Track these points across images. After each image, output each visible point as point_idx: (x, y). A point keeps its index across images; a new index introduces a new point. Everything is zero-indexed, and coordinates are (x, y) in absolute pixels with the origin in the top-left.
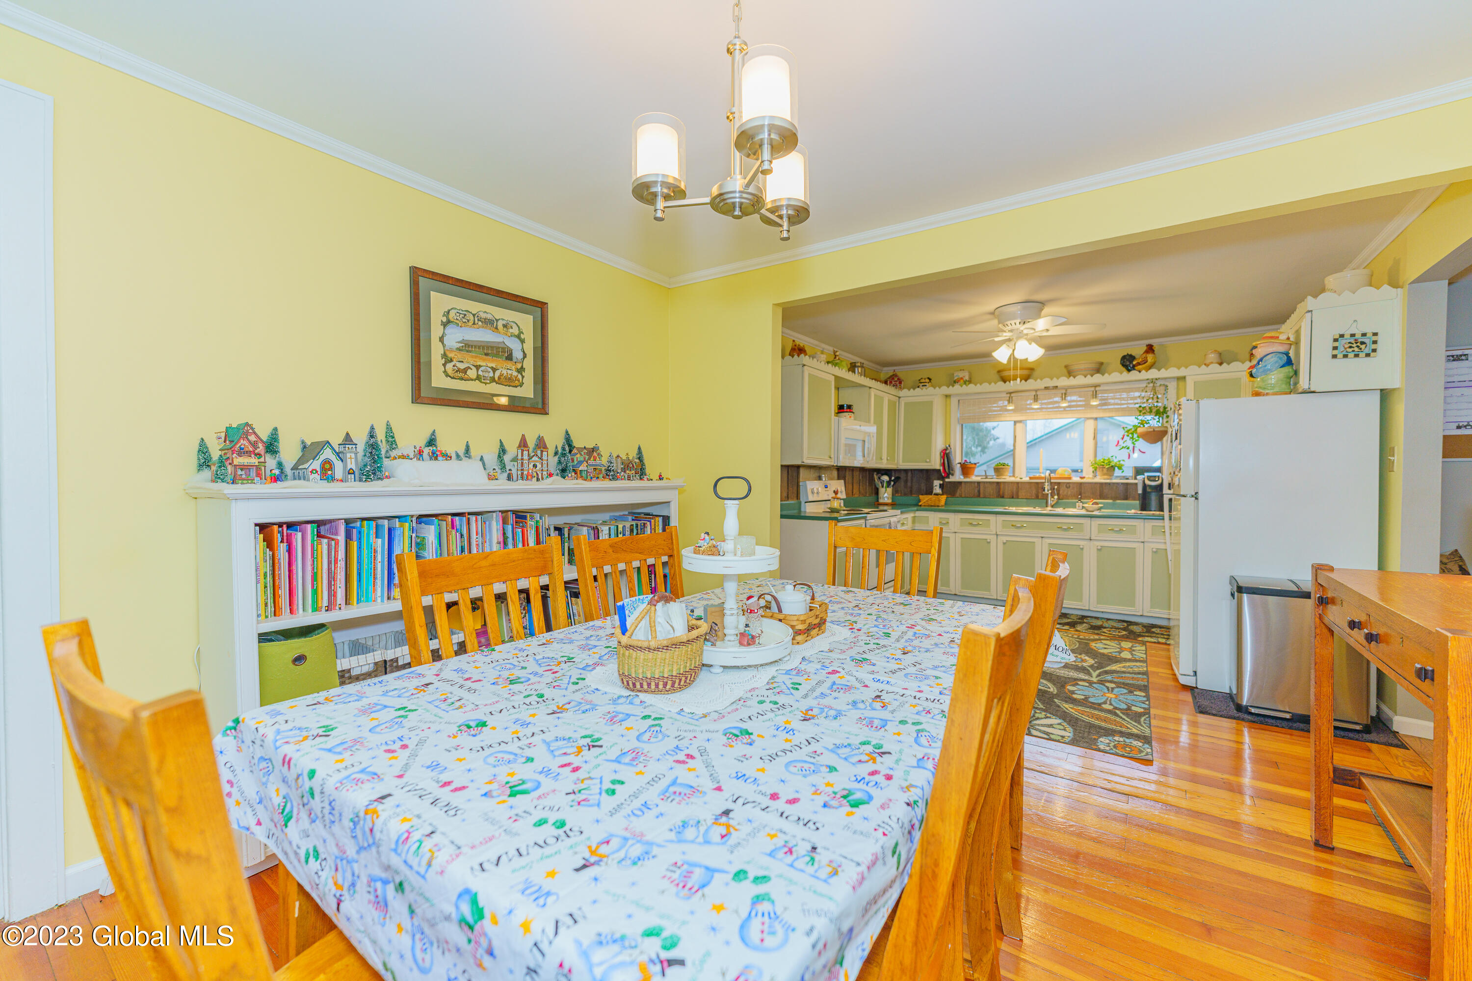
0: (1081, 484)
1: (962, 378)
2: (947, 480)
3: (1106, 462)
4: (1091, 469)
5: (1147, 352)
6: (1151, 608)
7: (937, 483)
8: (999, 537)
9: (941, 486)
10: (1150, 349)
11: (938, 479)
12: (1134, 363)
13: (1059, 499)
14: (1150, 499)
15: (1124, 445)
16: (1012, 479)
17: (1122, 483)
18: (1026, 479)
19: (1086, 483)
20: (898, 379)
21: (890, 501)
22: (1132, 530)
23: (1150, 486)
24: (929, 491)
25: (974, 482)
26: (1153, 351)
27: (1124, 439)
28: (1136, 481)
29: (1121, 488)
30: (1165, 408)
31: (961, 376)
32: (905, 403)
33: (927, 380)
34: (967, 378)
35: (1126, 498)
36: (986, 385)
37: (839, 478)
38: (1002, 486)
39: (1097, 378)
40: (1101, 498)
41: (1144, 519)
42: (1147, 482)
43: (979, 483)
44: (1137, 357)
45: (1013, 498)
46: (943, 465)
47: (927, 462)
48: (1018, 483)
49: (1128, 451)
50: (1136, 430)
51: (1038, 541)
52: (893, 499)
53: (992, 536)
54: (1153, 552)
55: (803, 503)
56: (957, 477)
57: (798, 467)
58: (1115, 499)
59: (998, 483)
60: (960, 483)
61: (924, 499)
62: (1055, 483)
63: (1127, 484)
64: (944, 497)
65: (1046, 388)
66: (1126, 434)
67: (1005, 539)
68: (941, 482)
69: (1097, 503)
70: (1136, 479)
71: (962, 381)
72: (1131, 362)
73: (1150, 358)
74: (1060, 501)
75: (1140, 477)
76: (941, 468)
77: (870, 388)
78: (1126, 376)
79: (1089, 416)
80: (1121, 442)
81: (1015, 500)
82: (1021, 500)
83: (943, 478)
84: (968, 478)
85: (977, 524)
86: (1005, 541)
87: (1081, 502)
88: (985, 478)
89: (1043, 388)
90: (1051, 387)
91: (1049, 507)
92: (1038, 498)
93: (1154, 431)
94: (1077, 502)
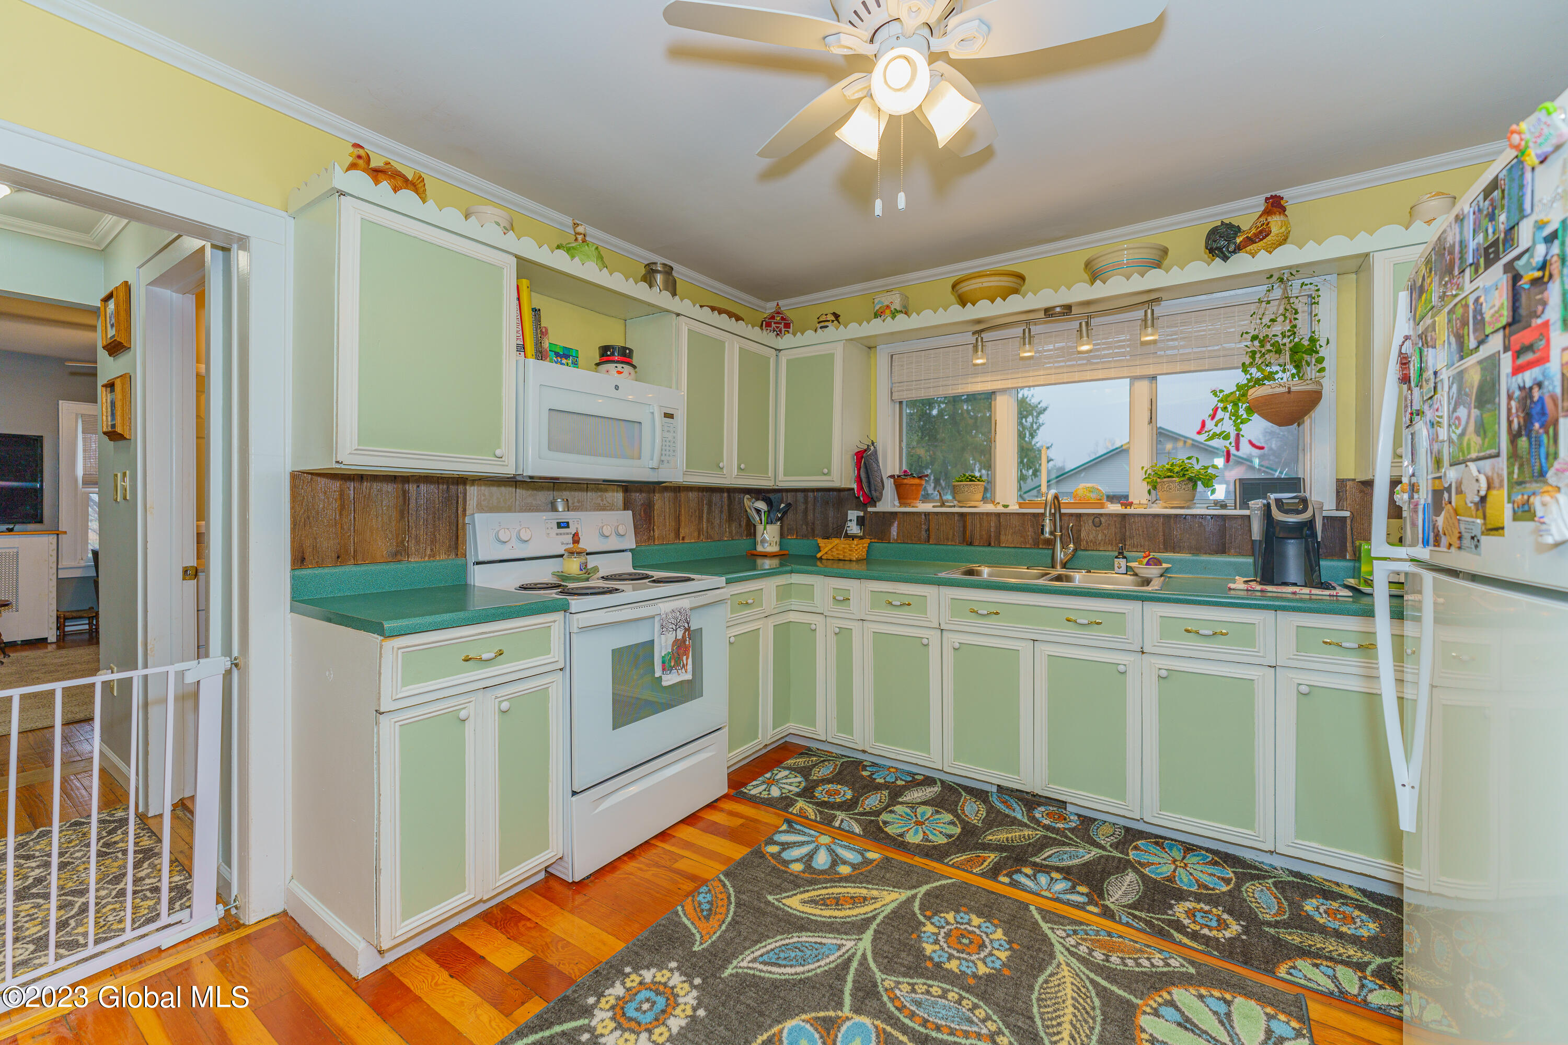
0: (1124, 516)
1: (888, 307)
2: (870, 509)
3: (1177, 469)
4: (1145, 487)
5: (1267, 212)
6: (1296, 837)
7: (853, 515)
8: (944, 633)
9: (861, 521)
10: (1275, 205)
11: (857, 508)
12: (1238, 240)
13: (1075, 550)
14: (1283, 556)
15: (1218, 430)
16: (989, 508)
17: (1213, 516)
18: (1014, 508)
19: (1134, 515)
20: (783, 319)
21: (775, 549)
22: (1247, 636)
23: (1284, 525)
24: (839, 531)
25: (919, 514)
26: (1284, 209)
27: (1217, 417)
28: (1246, 512)
29: (1210, 526)
30: (1313, 340)
31: (887, 303)
32: (788, 361)
33: (831, 318)
34: (897, 305)
35: (1222, 550)
36: (928, 313)
37: (626, 508)
38: (969, 520)
39: (1155, 279)
40: (1166, 550)
41: (1276, 609)
42: (1277, 515)
43: (927, 514)
44: (1243, 228)
45: (989, 545)
46: (859, 480)
47: (825, 474)
48: (998, 515)
49: (1227, 443)
50: (1244, 395)
51: (1025, 648)
52: (780, 545)
53: (932, 632)
54: (1300, 693)
55: (470, 564)
56: (888, 503)
57: (462, 481)
58: (1197, 550)
59: (962, 515)
60: (894, 515)
61: (828, 547)
62: (1071, 515)
63: (1224, 518)
64: (866, 542)
65: (1048, 312)
66: (1221, 405)
67: (957, 639)
68: (862, 514)
69: (1158, 562)
70: (1244, 505)
71: (888, 311)
72: (1230, 239)
73: (1275, 223)
74: (1080, 553)
75: (1257, 504)
76: (855, 486)
77: (678, 315)
78: (1218, 269)
79: (1138, 372)
80: (1210, 424)
81: (993, 549)
82: (1006, 550)
83: (862, 506)
84: (909, 505)
85: (899, 603)
86: (957, 645)
87: (1124, 557)
88: (943, 505)
89: (1042, 315)
90: (1058, 309)
91: (1058, 567)
92: (1038, 548)
93: (1289, 392)
94: (1116, 557)
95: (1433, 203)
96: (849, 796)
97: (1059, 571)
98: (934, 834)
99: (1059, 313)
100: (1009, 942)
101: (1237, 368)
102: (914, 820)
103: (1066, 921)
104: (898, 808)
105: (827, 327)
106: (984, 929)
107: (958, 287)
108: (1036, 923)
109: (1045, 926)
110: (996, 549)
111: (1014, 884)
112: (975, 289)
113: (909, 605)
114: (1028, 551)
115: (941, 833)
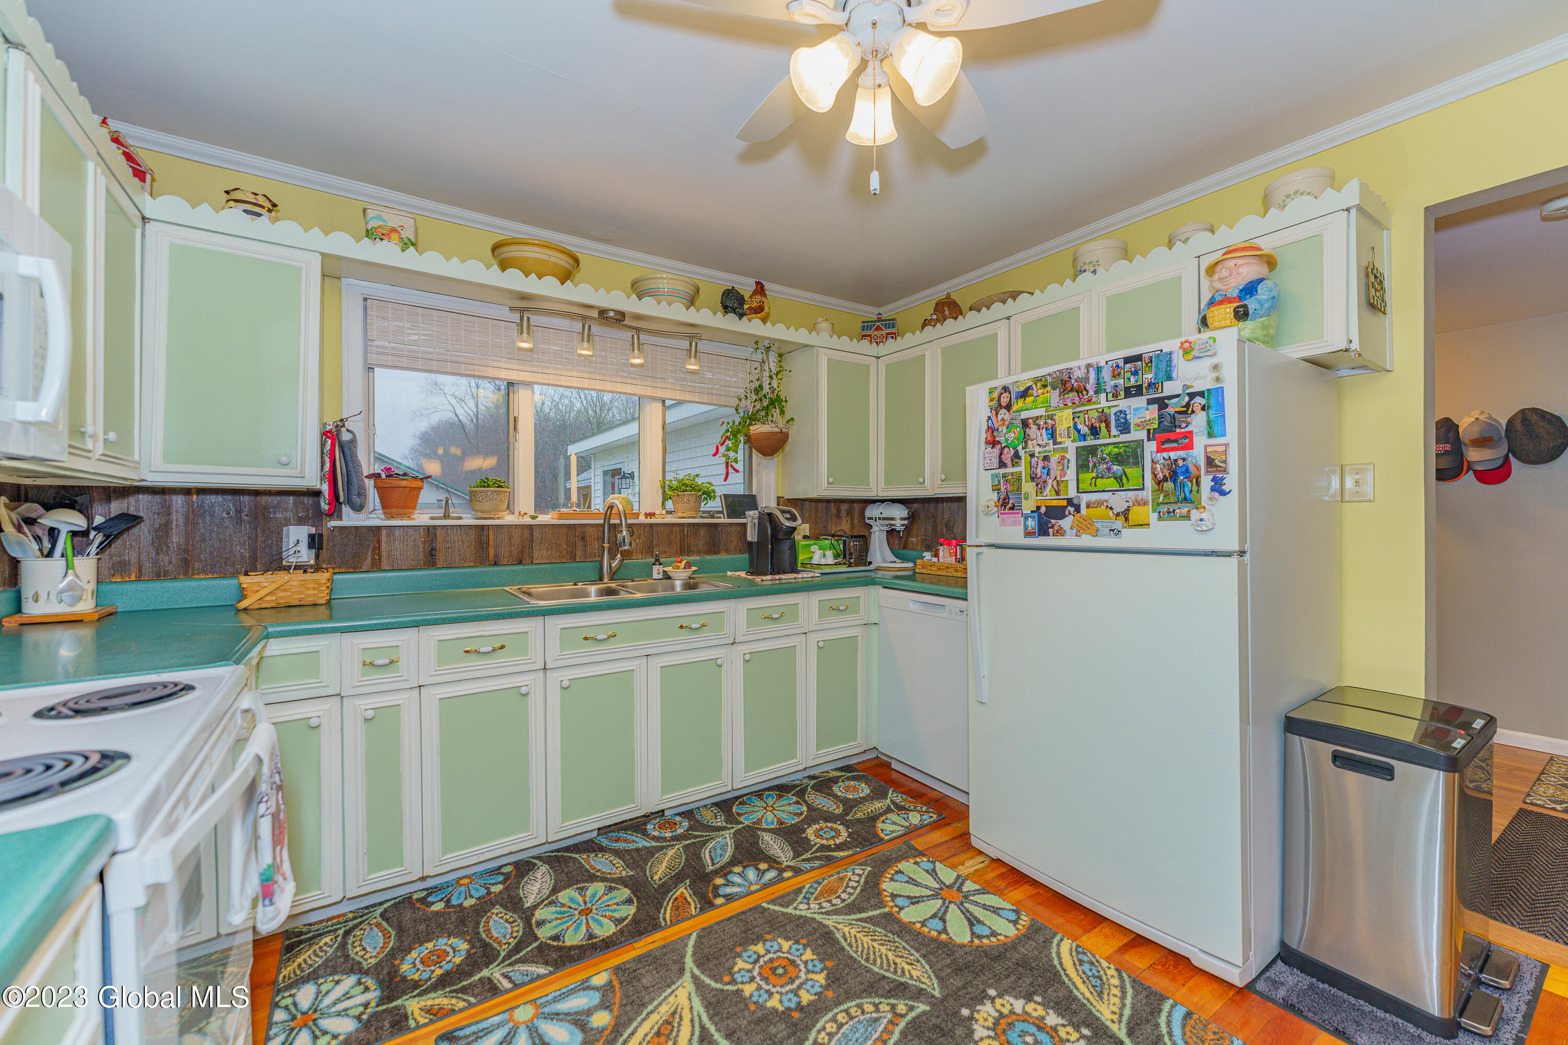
0: (652, 526)
2: (334, 522)
5: (758, 292)
6: (817, 750)
7: (298, 531)
9: (314, 542)
10: (761, 289)
11: (304, 520)
12: (745, 307)
16: (513, 518)
18: (546, 519)
19: (659, 525)
24: (270, 560)
25: (415, 529)
27: (727, 445)
31: (392, 224)
38: (491, 534)
42: (785, 522)
43: (428, 529)
44: (746, 298)
45: (520, 563)
46: (331, 477)
48: (527, 528)
50: (744, 430)
51: (639, 666)
53: (533, 677)
54: (818, 648)
56: (369, 513)
59: (481, 528)
60: (375, 531)
61: (265, 588)
64: (323, 576)
65: (603, 313)
66: (727, 434)
67: (566, 677)
68: (316, 529)
69: (689, 566)
72: (741, 303)
75: (754, 514)
76: (325, 488)
80: (722, 449)
81: (526, 567)
82: (540, 566)
83: (317, 516)
84: (401, 516)
85: (490, 649)
86: (566, 684)
87: (660, 564)
88: (446, 516)
89: (595, 314)
90: (611, 314)
91: (606, 580)
92: (575, 561)
93: (781, 432)
94: (654, 564)
95: (824, 324)
96: (463, 946)
97: (608, 583)
98: (615, 911)
99: (612, 318)
100: (797, 942)
101: (732, 407)
102: (576, 912)
103: (792, 896)
104: (539, 914)
105: (259, 215)
106: (772, 950)
107: (503, 249)
108: (784, 914)
109: (789, 910)
110: (529, 567)
111: (729, 898)
112: (527, 258)
113: (503, 647)
114: (566, 565)
115: (617, 904)
